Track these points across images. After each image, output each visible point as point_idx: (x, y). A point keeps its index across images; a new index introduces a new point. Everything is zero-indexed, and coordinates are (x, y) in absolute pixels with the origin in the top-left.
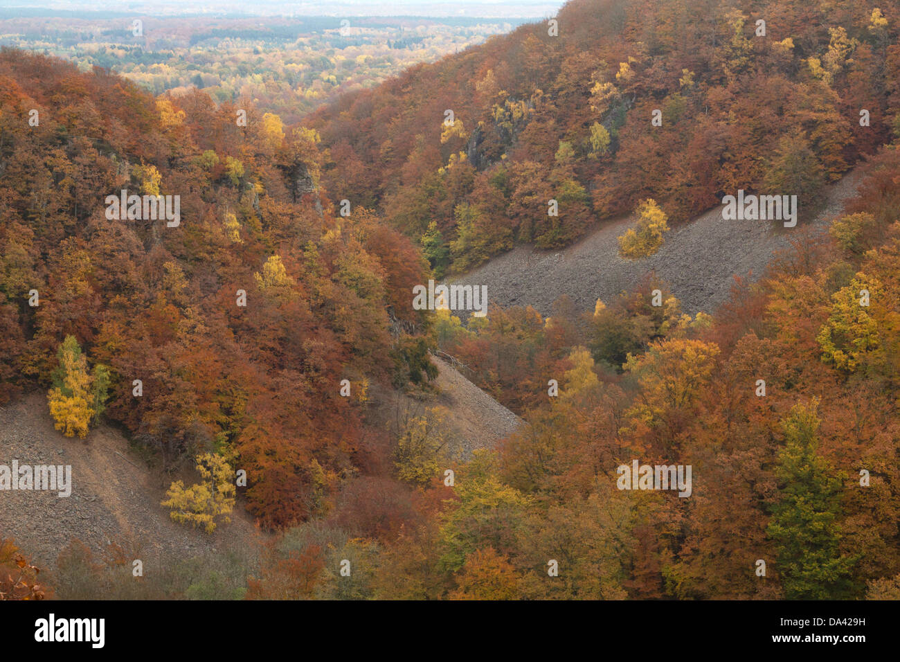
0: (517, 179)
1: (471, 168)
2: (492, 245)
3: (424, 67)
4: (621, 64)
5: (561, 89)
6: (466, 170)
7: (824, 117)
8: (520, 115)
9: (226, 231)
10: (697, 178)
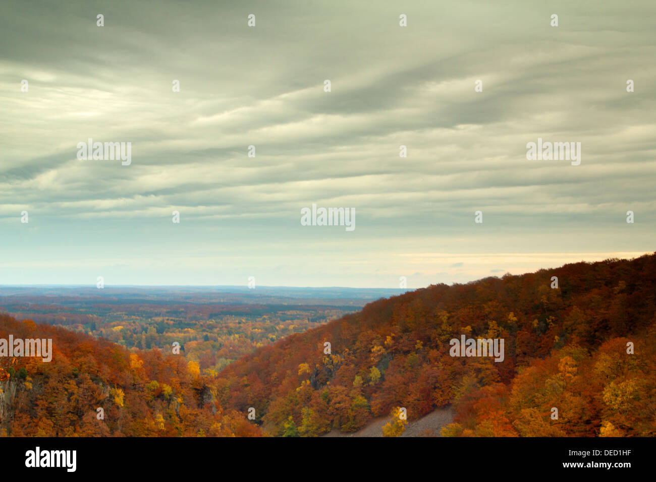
0: (333, 395)
1: (312, 389)
2: (319, 430)
3: (297, 335)
4: (387, 337)
5: (358, 349)
6: (309, 389)
7: (484, 366)
8: (337, 362)
9: (156, 424)
10: (423, 397)
